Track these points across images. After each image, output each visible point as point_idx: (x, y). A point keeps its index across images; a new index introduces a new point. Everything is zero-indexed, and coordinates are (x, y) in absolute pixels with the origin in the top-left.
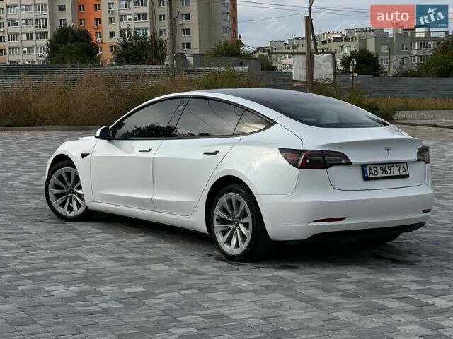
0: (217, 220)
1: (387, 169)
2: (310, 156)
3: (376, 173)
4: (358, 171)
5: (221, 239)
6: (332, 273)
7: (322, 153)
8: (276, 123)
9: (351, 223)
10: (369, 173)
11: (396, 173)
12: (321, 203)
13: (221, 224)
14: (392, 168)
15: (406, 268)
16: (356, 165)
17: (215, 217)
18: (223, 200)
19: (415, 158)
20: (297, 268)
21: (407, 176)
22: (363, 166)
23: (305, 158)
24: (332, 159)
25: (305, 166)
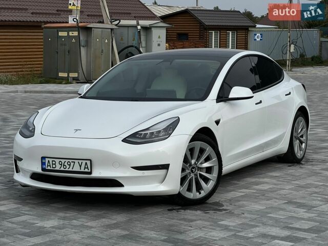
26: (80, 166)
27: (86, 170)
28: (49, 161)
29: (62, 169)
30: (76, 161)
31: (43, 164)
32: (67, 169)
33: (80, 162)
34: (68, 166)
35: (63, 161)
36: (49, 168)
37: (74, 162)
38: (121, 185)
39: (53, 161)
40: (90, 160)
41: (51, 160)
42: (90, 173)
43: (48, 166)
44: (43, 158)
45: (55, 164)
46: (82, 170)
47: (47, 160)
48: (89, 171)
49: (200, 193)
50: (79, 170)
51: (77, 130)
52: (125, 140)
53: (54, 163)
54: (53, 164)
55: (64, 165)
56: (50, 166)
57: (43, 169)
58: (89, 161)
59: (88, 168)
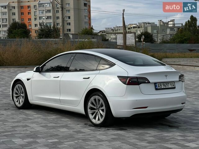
0: (89, 108)
1: (166, 85)
2: (131, 79)
3: (161, 86)
4: (153, 86)
5: (91, 117)
6: (142, 132)
7: (137, 78)
8: (115, 64)
9: (150, 109)
10: (158, 87)
11: (170, 86)
12: (136, 100)
13: (91, 110)
14: (168, 84)
15: (175, 129)
16: (152, 83)
17: (89, 107)
18: (92, 99)
19: (178, 80)
20: (126, 129)
21: (175, 88)
22: (155, 83)
23: (129, 80)
24: (141, 80)
25: (129, 84)
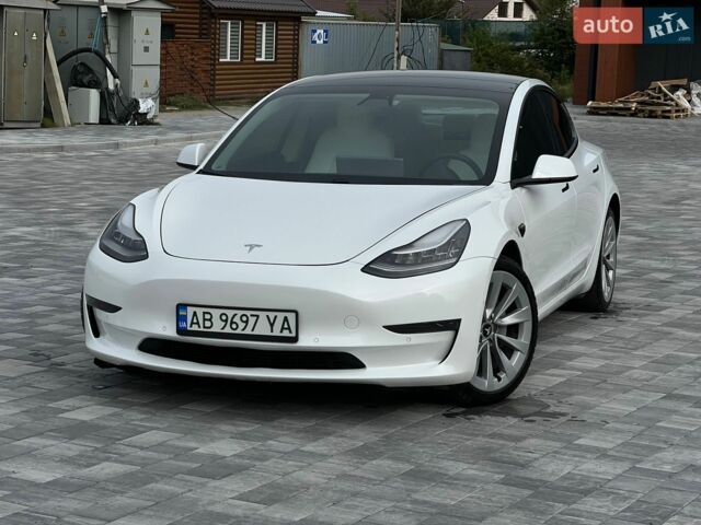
26: (272, 325)
27: (286, 333)
28: (195, 314)
29: (228, 330)
30: (263, 315)
31: (180, 318)
32: (239, 331)
33: (272, 315)
34: (242, 325)
35: (230, 313)
36: (195, 328)
37: (258, 316)
38: (360, 365)
39: (204, 313)
40: (296, 312)
41: (200, 311)
42: (295, 339)
43: (192, 323)
44: (181, 306)
45: (210, 320)
46: (277, 333)
47: (190, 311)
48: (294, 335)
49: (499, 379)
50: (269, 333)
51: (252, 247)
52: (367, 269)
53: (208, 317)
54: (205, 320)
55: (232, 323)
56: (198, 323)
57: (180, 331)
58: (294, 314)
59: (289, 328)
